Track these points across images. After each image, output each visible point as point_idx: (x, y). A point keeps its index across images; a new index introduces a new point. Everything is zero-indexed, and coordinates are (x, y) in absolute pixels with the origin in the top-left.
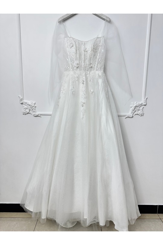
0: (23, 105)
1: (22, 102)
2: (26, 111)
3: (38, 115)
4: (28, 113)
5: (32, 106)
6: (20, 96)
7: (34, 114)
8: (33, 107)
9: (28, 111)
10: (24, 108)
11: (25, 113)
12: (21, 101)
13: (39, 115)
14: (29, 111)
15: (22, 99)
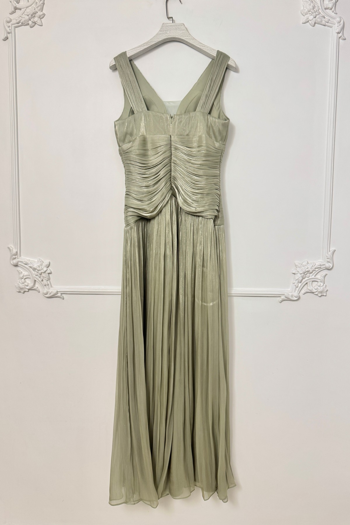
0: (19, 269)
1: (15, 261)
2: (26, 284)
3: (55, 294)
4: (29, 290)
6: (12, 246)
7: (45, 290)
8: (43, 275)
9: (29, 283)
10: (22, 276)
11: (22, 289)
12: (15, 258)
13: (59, 295)
14: (32, 284)
15: (16, 254)
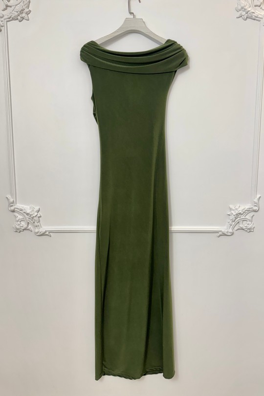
0: (15, 214)
1: (12, 208)
3: (44, 233)
5: (32, 216)
6: (9, 196)
7: (37, 230)
8: (35, 218)
11: (18, 229)
12: (12, 206)
13: (47, 233)
14: (26, 226)
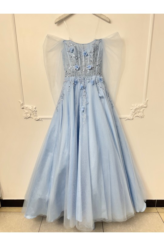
2: (27, 115)
10: (25, 112)
15: (22, 104)
